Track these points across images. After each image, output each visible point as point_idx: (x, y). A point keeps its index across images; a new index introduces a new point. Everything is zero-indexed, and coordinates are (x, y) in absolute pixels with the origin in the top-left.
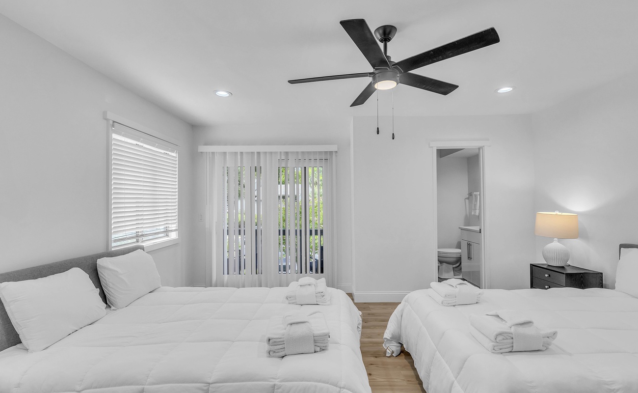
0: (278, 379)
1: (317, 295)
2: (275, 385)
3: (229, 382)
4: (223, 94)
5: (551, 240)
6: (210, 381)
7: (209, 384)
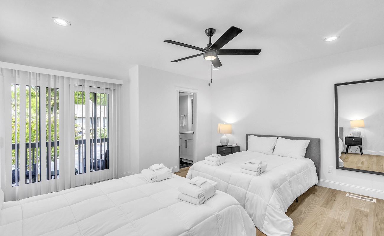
0: (216, 212)
1: (168, 173)
2: (217, 215)
3: (198, 224)
4: (61, 22)
5: (222, 134)
6: (188, 228)
7: (188, 230)
